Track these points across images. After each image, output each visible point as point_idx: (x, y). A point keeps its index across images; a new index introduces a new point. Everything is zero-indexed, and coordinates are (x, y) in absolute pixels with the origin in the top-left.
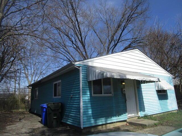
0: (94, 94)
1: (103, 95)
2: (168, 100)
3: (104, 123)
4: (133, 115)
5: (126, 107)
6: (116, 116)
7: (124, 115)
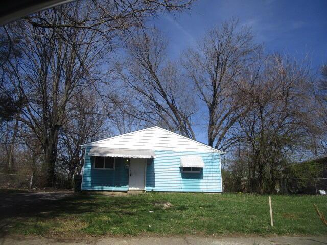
0: (95, 167)
1: (104, 169)
2: (201, 180)
3: (100, 190)
4: (138, 189)
5: (128, 181)
6: (115, 186)
7: (124, 187)
